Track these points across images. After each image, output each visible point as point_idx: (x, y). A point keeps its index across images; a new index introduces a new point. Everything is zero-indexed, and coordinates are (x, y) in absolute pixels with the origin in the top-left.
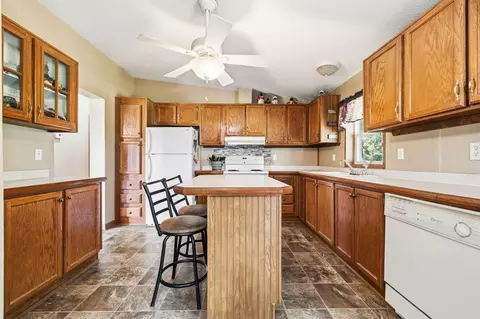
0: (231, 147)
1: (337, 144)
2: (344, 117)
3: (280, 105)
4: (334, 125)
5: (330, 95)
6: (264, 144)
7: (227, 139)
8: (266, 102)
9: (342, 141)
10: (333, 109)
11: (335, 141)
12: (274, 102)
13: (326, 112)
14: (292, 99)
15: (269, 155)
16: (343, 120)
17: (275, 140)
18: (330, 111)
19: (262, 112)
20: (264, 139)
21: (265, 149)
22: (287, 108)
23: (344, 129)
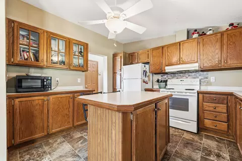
3: (215, 34)
6: (197, 69)
7: (166, 68)
12: (209, 33)
14: (231, 25)
15: (207, 78)
17: (207, 64)
19: (195, 44)
20: (197, 65)
21: (201, 73)
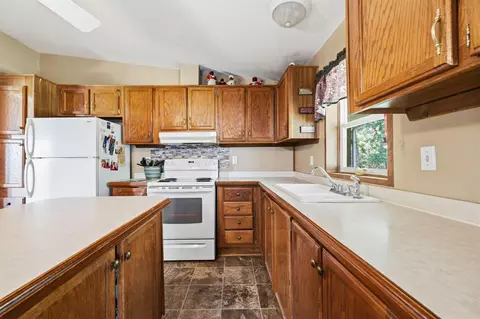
0: (174, 147)
1: (314, 141)
2: (322, 97)
3: (238, 87)
4: (309, 112)
5: (302, 67)
6: (215, 141)
7: (162, 135)
8: (217, 83)
9: (321, 136)
10: (307, 87)
11: (310, 137)
12: (230, 83)
13: (296, 93)
14: (255, 79)
15: (227, 158)
16: (321, 103)
17: (229, 136)
18: (302, 91)
19: (211, 97)
20: (213, 134)
21: (221, 149)
22: (245, 91)
23: (322, 118)
